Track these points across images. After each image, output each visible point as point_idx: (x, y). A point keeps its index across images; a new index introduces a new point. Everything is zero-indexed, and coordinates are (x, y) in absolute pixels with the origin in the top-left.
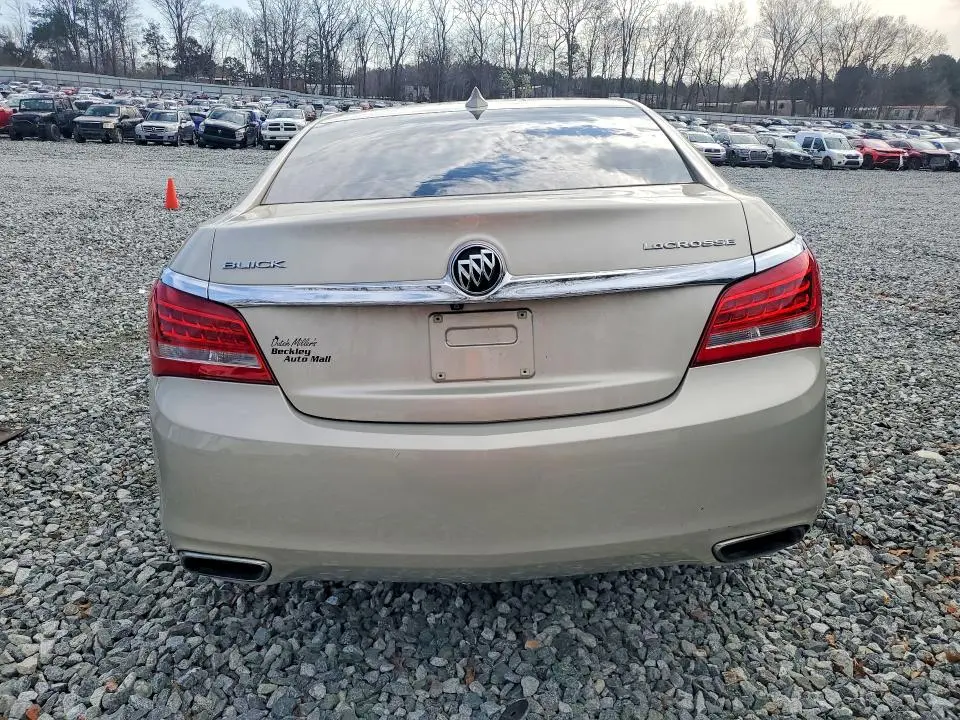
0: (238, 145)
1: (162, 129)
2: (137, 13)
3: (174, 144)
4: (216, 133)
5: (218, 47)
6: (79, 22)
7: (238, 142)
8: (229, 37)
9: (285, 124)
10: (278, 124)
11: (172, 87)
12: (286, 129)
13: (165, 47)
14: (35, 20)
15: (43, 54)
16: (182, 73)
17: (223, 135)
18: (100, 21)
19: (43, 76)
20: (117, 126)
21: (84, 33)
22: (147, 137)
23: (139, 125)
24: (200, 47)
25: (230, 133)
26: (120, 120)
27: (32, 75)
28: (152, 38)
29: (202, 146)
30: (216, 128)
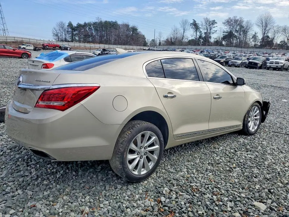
0: (258, 68)
1: (236, 62)
2: (253, 30)
3: (239, 67)
4: (252, 64)
5: (276, 38)
6: (235, 34)
7: (258, 67)
8: (280, 34)
9: (276, 62)
10: (273, 62)
11: (257, 51)
12: (275, 64)
13: (258, 39)
14: (224, 34)
15: (224, 43)
16: (262, 46)
17: (254, 65)
18: (241, 33)
19: (222, 48)
20: (224, 61)
21: (236, 37)
22: (231, 64)
23: (230, 61)
24: (270, 38)
25: (256, 64)
26: (226, 60)
27: (219, 48)
28: (255, 37)
29: (247, 68)
30: (252, 62)
